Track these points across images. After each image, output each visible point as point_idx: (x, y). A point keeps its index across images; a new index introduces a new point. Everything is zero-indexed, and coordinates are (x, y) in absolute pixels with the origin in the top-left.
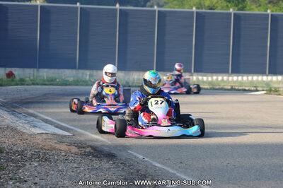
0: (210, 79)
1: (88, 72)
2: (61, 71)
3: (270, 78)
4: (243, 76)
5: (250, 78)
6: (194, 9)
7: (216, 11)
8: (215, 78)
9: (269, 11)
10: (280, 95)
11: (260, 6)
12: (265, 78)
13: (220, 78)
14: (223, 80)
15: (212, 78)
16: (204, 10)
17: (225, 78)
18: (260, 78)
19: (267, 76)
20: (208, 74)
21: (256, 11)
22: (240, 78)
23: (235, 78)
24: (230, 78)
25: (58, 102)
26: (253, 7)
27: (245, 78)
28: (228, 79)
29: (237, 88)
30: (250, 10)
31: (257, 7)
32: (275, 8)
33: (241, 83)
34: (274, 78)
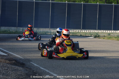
0: (73, 31)
1: (21, 28)
2: (10, 28)
3: (98, 31)
4: (87, 30)
5: (90, 31)
6: (67, 2)
7: (76, 3)
8: (75, 31)
9: (98, 3)
10: (100, 38)
11: (94, 1)
12: (96, 31)
13: (77, 31)
14: (78, 32)
15: (74, 31)
16: (71, 3)
17: (79, 31)
18: (94, 31)
19: (97, 30)
20: (72, 30)
21: (93, 3)
22: (86, 31)
23: (84, 31)
24: (82, 31)
25: (8, 41)
26: (92, 1)
27: (88, 31)
28: (81, 32)
29: (83, 35)
30: (90, 2)
31: (93, 1)
32: (101, 2)
33: (86, 33)
34: (100, 31)
